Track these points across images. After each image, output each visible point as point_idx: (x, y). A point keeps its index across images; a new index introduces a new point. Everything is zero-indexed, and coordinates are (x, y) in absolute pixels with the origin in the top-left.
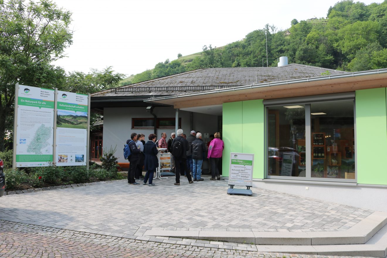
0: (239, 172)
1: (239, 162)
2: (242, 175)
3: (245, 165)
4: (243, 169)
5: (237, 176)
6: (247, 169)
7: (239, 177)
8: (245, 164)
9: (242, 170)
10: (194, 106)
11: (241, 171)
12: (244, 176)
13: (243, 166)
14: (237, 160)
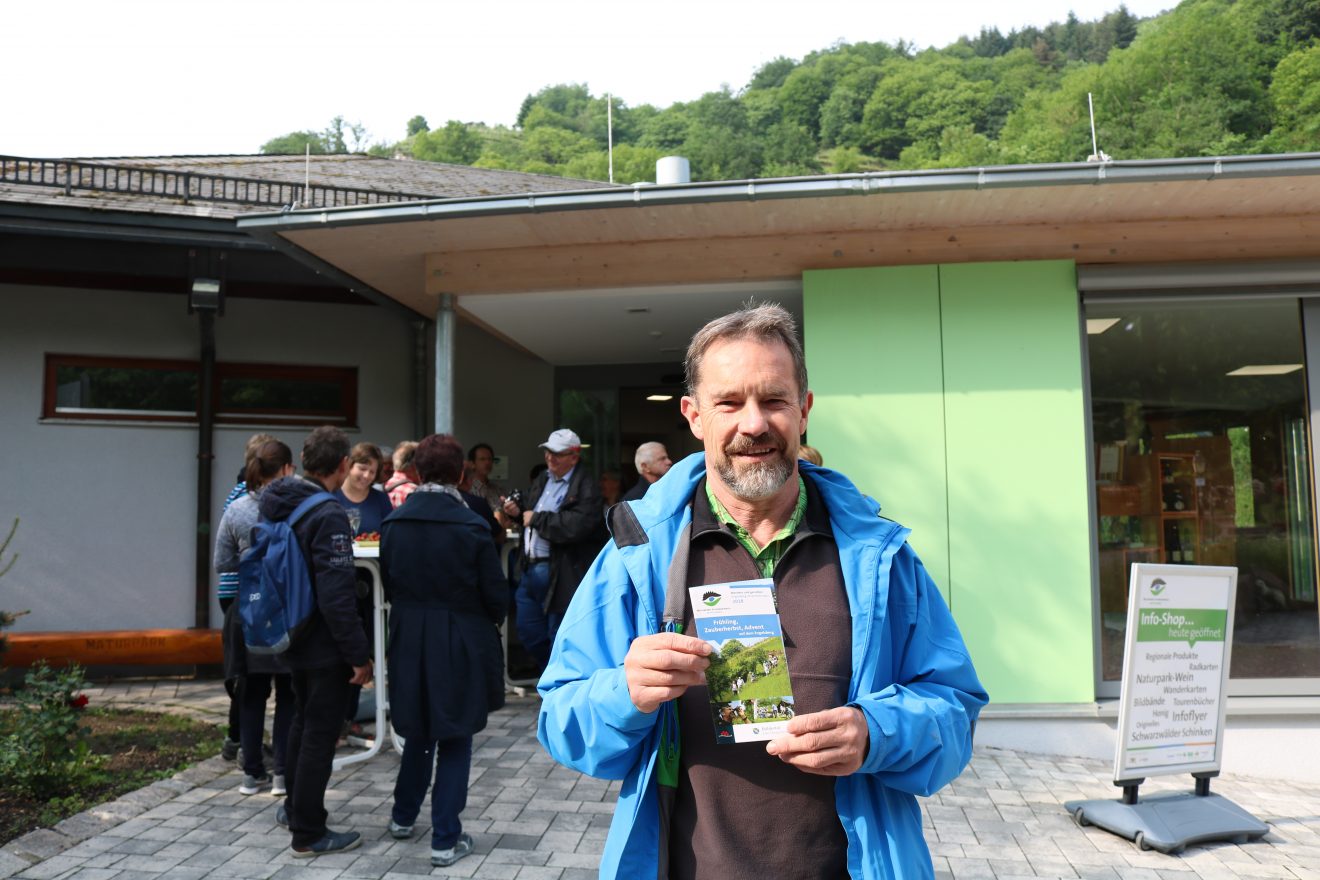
0: (1166, 690)
1: (1167, 627)
2: (1178, 710)
3: (1192, 644)
4: (1183, 666)
5: (1157, 719)
6: (1200, 667)
7: (1165, 724)
8: (1195, 633)
9: (1179, 677)
10: (580, 284)
11: (1174, 684)
12: (1187, 709)
13: (1182, 647)
14: (1159, 612)
